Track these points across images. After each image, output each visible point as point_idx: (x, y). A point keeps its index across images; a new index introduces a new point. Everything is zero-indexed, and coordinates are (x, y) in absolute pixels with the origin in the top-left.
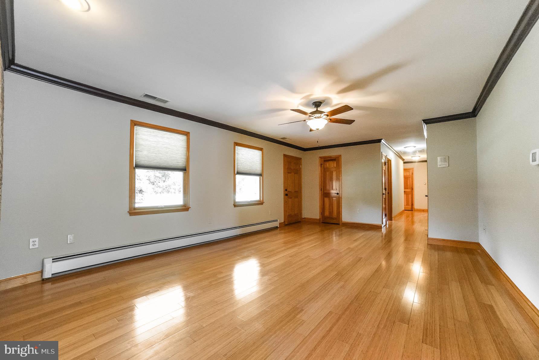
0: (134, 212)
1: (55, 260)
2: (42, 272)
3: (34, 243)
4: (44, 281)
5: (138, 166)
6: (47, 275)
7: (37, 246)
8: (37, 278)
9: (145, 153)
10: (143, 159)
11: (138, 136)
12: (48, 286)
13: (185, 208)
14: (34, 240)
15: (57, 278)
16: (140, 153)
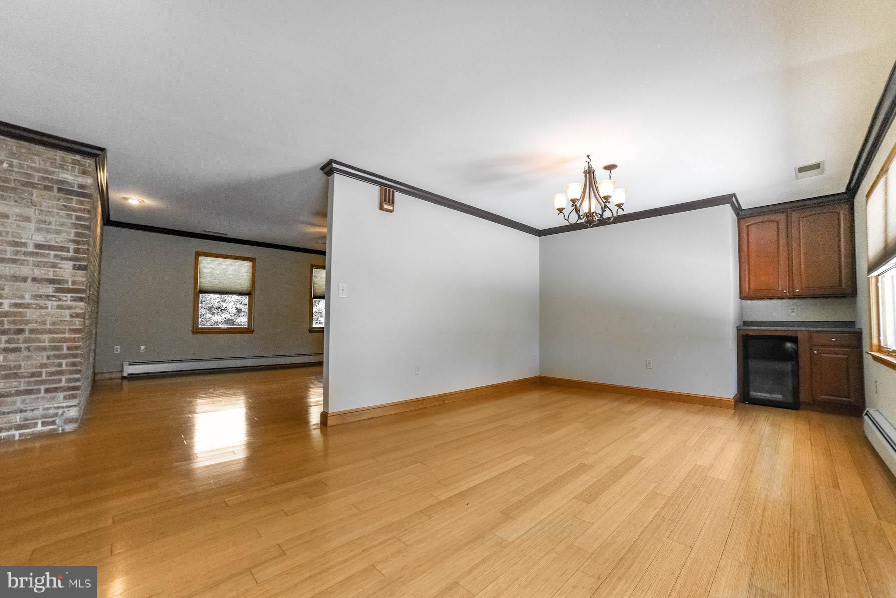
0: (197, 331)
1: (130, 364)
2: (122, 371)
3: (117, 349)
4: (124, 378)
5: (202, 291)
6: (125, 374)
7: (119, 352)
8: (119, 375)
9: (208, 279)
10: (206, 285)
11: (202, 265)
12: (125, 382)
13: (248, 331)
14: (117, 347)
15: (133, 377)
16: (204, 280)
